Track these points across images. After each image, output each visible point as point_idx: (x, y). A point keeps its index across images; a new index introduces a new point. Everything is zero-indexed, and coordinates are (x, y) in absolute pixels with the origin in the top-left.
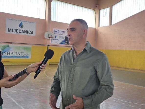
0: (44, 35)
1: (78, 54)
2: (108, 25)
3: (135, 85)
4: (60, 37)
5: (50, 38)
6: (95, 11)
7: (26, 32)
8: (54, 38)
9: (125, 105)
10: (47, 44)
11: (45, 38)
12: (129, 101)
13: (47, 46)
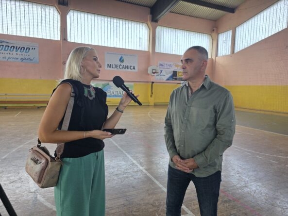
0: (147, 70)
1: (194, 91)
2: (230, 53)
3: (265, 131)
4: (166, 72)
5: (154, 73)
6: (211, 36)
7: (127, 67)
8: (159, 73)
9: (250, 155)
10: (152, 81)
11: (148, 74)
12: (256, 151)
13: (151, 83)
